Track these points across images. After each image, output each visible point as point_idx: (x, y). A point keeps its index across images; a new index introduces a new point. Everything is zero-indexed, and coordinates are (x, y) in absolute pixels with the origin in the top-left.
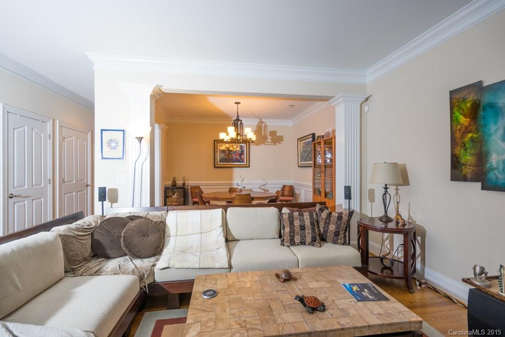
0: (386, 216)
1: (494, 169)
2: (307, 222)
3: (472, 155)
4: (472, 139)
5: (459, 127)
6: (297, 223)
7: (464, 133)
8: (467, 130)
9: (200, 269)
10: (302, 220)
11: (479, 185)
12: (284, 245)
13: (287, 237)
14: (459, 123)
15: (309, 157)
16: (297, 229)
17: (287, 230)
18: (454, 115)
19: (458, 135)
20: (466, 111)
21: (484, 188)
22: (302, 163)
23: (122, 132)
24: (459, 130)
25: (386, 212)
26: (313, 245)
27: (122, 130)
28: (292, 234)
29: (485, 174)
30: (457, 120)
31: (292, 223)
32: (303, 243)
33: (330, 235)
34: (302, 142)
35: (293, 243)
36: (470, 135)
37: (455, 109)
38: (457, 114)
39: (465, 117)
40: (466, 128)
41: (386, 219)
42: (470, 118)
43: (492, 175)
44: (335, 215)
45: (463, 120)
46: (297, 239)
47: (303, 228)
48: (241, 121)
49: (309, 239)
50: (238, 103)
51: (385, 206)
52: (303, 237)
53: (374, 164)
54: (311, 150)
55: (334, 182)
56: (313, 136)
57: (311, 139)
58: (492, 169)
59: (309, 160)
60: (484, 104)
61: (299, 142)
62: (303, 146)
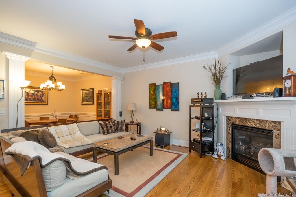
0: (132, 121)
1: (159, 105)
2: (112, 125)
3: (154, 102)
4: (154, 97)
6: (108, 126)
9: (83, 145)
10: (110, 124)
11: (155, 109)
12: (105, 134)
13: (106, 131)
14: (151, 93)
15: (90, 100)
16: (109, 128)
17: (105, 129)
19: (151, 96)
21: (156, 110)
22: (83, 102)
23: (2, 82)
25: (132, 120)
26: (115, 133)
27: (2, 81)
28: (108, 130)
29: (156, 107)
30: (151, 92)
31: (106, 126)
32: (112, 132)
33: (119, 129)
34: (83, 92)
35: (108, 133)
36: (153, 97)
37: (150, 89)
38: (150, 91)
39: (152, 91)
40: (153, 95)
41: (132, 122)
43: (158, 107)
44: (116, 122)
45: (152, 92)
46: (110, 131)
47: (111, 127)
48: (55, 78)
49: (114, 131)
50: (52, 67)
51: (132, 118)
52: (112, 130)
54: (91, 96)
55: (110, 111)
56: (93, 89)
57: (92, 91)
58: (158, 105)
59: (89, 101)
60: (156, 89)
61: (82, 91)
62: (85, 94)
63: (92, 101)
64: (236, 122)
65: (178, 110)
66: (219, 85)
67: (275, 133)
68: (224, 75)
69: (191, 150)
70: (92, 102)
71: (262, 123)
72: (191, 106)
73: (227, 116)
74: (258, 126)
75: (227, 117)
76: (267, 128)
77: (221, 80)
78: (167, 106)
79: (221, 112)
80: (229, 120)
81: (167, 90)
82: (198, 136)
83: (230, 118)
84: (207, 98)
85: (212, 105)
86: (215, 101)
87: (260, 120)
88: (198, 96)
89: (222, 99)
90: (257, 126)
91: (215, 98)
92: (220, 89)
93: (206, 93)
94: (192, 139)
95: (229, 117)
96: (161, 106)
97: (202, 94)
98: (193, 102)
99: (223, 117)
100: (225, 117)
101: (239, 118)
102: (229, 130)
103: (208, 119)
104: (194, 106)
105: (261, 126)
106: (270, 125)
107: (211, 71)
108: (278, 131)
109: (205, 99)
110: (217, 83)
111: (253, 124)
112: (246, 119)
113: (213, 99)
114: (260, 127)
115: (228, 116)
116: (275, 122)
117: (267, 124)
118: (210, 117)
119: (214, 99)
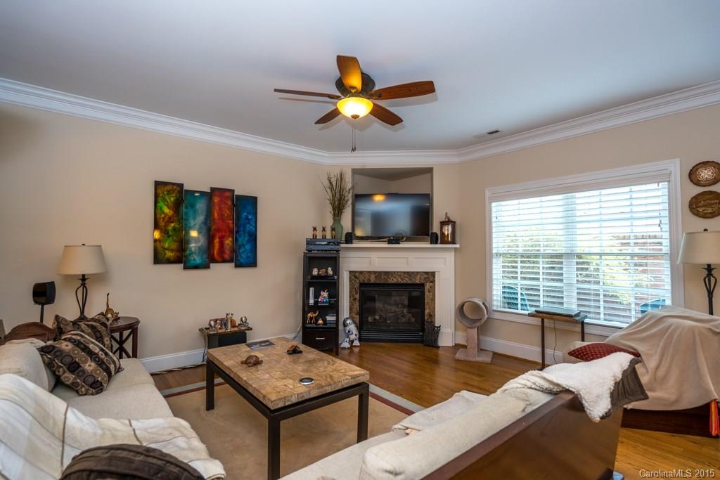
1: (192, 253)
3: (175, 242)
4: (174, 229)
5: (163, 216)
7: (167, 222)
8: (170, 220)
11: (181, 266)
14: (163, 213)
18: (159, 205)
20: (170, 204)
21: (185, 267)
24: (164, 218)
29: (186, 257)
30: (160, 209)
36: (172, 225)
37: (159, 199)
38: (161, 204)
39: (168, 207)
40: (170, 218)
42: (173, 210)
43: (190, 258)
45: (166, 210)
53: (66, 246)
60: (187, 203)
64: (369, 279)
65: (253, 264)
67: (427, 286)
71: (411, 276)
73: (350, 272)
74: (407, 281)
76: (418, 282)
78: (222, 254)
80: (356, 277)
83: (357, 274)
87: (408, 272)
88: (316, 233)
90: (405, 282)
92: (341, 224)
95: (355, 272)
96: (204, 256)
97: (325, 231)
98: (311, 247)
100: (348, 273)
101: (375, 272)
102: (355, 295)
105: (411, 280)
106: (422, 277)
108: (431, 284)
111: (400, 280)
112: (387, 273)
114: (409, 282)
115: (353, 272)
116: (427, 273)
117: (418, 276)
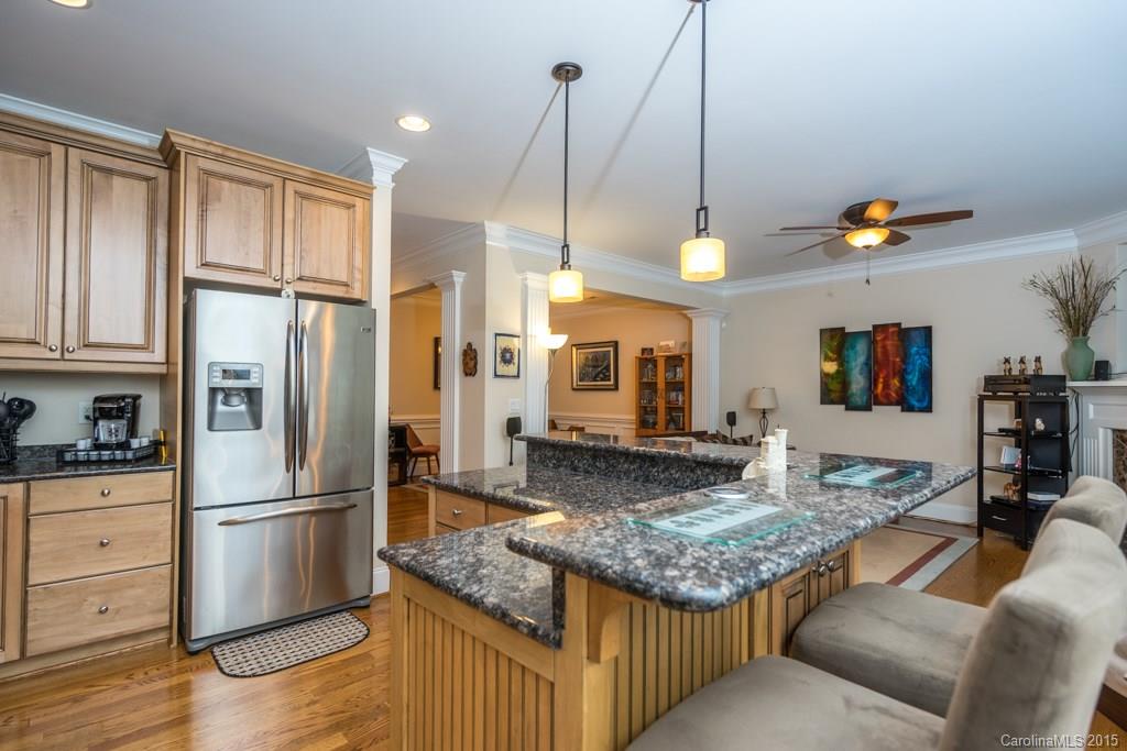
1: (855, 394)
3: (838, 384)
4: (838, 371)
11: (843, 407)
15: (604, 376)
18: (823, 350)
20: (833, 348)
21: (847, 409)
22: (580, 383)
29: (848, 398)
34: (580, 351)
37: (825, 345)
38: (826, 349)
42: (836, 354)
43: (852, 399)
45: (830, 355)
53: (753, 389)
54: (609, 366)
55: (686, 410)
56: (616, 345)
57: (611, 349)
58: (853, 394)
59: (602, 380)
60: (847, 345)
61: (574, 349)
62: (587, 358)
63: (609, 380)
65: (928, 409)
66: (1085, 334)
68: (1105, 306)
69: (985, 529)
70: (612, 382)
72: (981, 400)
73: (1114, 431)
75: (1118, 434)
77: (1092, 320)
78: (887, 396)
79: (1091, 415)
81: (889, 348)
82: (1006, 489)
83: (1126, 436)
84: (1044, 373)
85: (1061, 394)
86: (1070, 384)
88: (1008, 367)
89: (1096, 379)
91: (1070, 374)
92: (1088, 348)
93: (1038, 360)
94: (987, 498)
95: (1124, 431)
96: (865, 398)
97: (1024, 363)
98: (990, 387)
99: (1101, 431)
100: (1110, 433)
103: (1045, 436)
104: (994, 398)
107: (1054, 293)
109: (1037, 377)
110: (1078, 329)
113: (1063, 378)
115: (1119, 431)
118: (1055, 433)
119: (1068, 378)
